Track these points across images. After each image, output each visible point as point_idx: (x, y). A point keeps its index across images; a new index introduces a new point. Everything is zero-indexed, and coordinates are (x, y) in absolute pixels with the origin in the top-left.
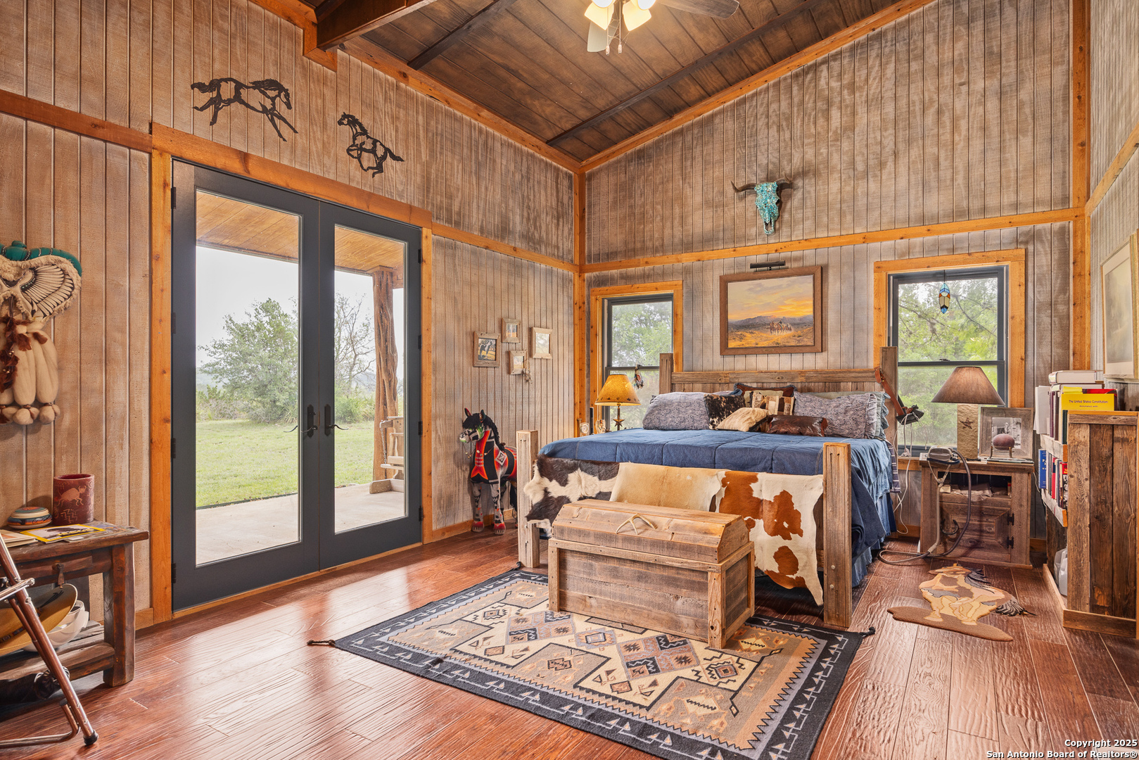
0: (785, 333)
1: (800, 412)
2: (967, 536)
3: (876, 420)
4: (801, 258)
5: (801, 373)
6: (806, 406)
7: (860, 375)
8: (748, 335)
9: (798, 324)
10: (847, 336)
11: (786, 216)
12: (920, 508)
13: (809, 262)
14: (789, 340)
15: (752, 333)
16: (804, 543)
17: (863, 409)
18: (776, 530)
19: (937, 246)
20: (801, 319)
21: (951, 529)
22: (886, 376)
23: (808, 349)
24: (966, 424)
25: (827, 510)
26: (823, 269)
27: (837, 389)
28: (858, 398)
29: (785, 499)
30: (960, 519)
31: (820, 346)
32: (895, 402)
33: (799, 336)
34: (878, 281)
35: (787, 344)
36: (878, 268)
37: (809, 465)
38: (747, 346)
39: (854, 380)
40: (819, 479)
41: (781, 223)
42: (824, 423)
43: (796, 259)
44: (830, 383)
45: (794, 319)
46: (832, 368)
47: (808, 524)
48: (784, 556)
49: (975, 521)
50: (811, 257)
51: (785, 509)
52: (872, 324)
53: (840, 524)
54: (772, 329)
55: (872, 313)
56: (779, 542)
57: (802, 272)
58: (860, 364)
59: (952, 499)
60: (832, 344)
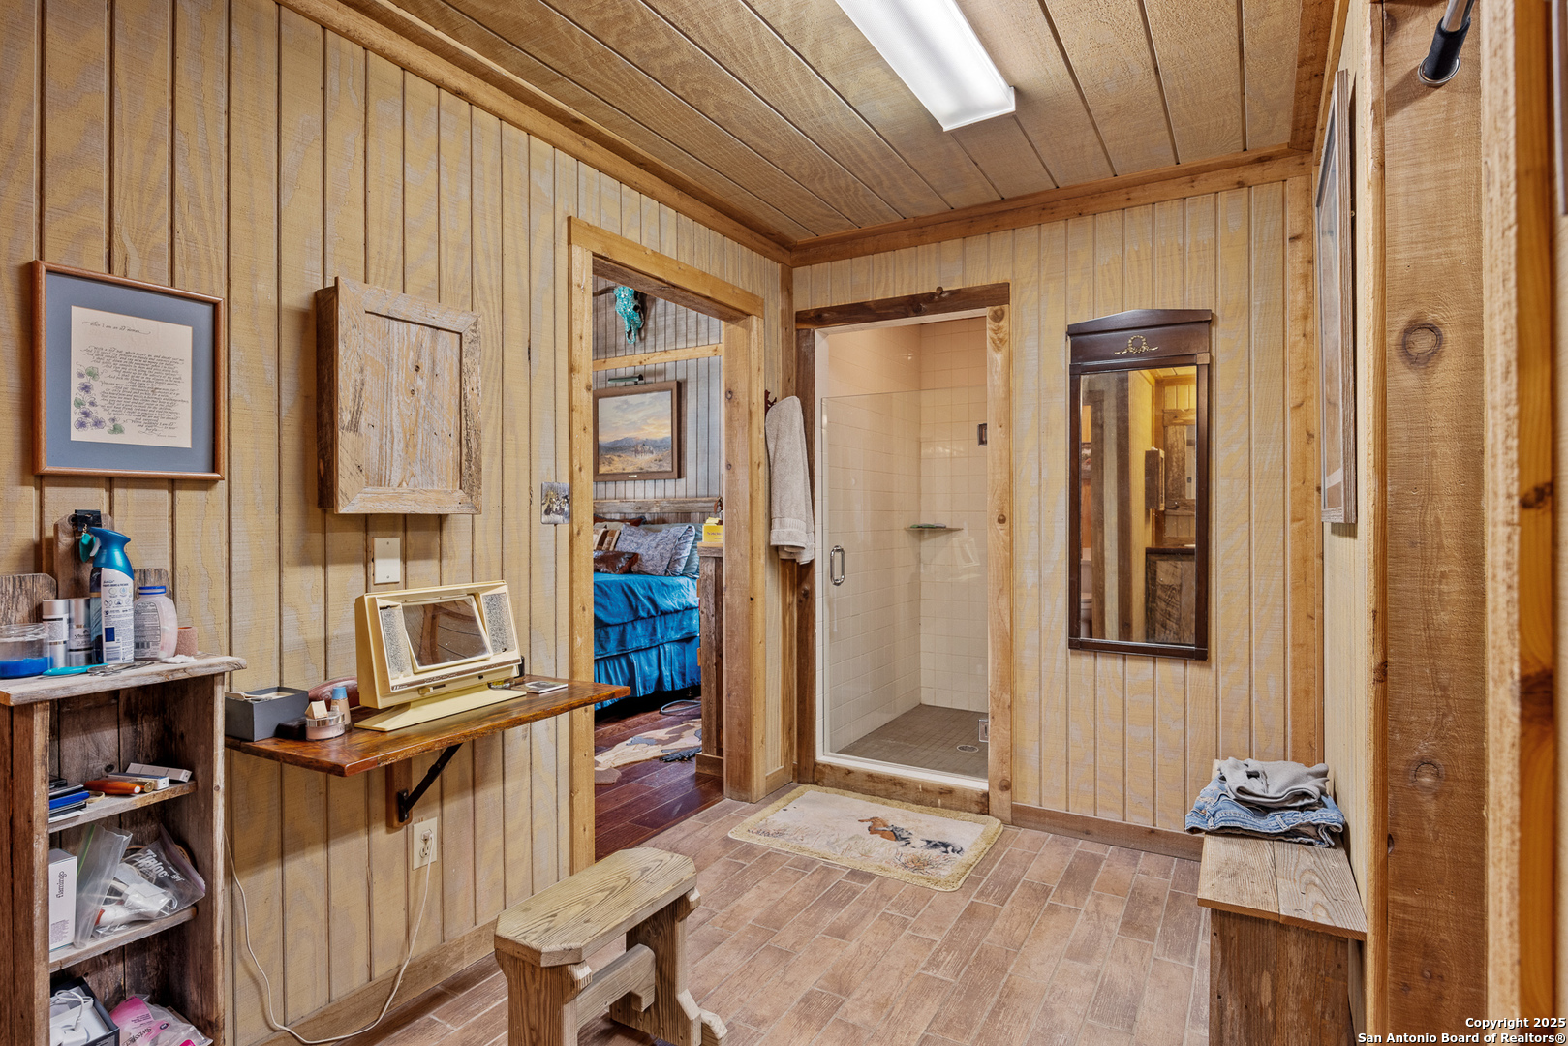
7: (706, 504)
8: (616, 458)
11: (651, 324)
14: (652, 465)
15: (619, 456)
20: (661, 441)
23: (666, 475)
33: (660, 461)
35: (650, 470)
38: (615, 471)
39: (700, 510)
41: (646, 331)
45: (655, 441)
54: (637, 452)
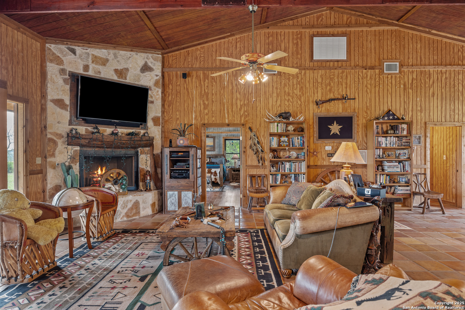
0: (209, 148)
1: (212, 161)
2: (235, 178)
3: (224, 162)
4: (211, 135)
5: (211, 155)
6: (213, 160)
9: (211, 146)
10: (218, 149)
12: (229, 176)
13: (212, 136)
16: (218, 177)
17: (222, 160)
18: (214, 176)
19: (231, 135)
21: (233, 177)
22: (224, 156)
24: (235, 163)
25: (220, 172)
26: (215, 137)
27: (217, 158)
28: (221, 159)
29: (215, 172)
30: (234, 176)
31: (214, 150)
32: (226, 160)
34: (223, 140)
36: (223, 138)
37: (218, 167)
40: (219, 169)
42: (216, 163)
43: (210, 135)
44: (216, 156)
46: (216, 154)
47: (218, 174)
48: (215, 179)
49: (236, 176)
50: (213, 135)
51: (215, 173)
52: (222, 147)
53: (222, 174)
55: (222, 145)
56: (215, 177)
57: (211, 137)
58: (220, 153)
59: (234, 173)
60: (216, 150)
